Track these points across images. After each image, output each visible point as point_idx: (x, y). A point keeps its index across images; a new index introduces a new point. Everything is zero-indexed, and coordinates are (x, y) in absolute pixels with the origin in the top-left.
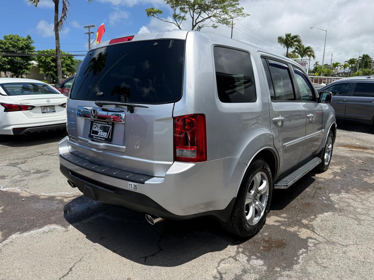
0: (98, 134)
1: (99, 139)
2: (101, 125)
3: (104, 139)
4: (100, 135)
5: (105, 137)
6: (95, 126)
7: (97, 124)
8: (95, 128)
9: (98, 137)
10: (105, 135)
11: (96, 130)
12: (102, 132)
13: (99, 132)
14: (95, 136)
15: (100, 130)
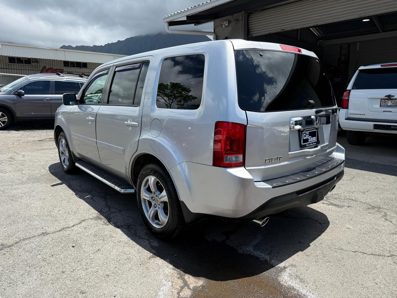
0: (309, 141)
1: (312, 145)
2: (309, 132)
3: (315, 144)
4: (310, 141)
5: (315, 141)
6: (305, 134)
7: (306, 132)
8: (305, 136)
9: (310, 144)
10: (314, 139)
11: (306, 138)
12: (311, 138)
13: (309, 139)
14: (308, 144)
15: (309, 137)
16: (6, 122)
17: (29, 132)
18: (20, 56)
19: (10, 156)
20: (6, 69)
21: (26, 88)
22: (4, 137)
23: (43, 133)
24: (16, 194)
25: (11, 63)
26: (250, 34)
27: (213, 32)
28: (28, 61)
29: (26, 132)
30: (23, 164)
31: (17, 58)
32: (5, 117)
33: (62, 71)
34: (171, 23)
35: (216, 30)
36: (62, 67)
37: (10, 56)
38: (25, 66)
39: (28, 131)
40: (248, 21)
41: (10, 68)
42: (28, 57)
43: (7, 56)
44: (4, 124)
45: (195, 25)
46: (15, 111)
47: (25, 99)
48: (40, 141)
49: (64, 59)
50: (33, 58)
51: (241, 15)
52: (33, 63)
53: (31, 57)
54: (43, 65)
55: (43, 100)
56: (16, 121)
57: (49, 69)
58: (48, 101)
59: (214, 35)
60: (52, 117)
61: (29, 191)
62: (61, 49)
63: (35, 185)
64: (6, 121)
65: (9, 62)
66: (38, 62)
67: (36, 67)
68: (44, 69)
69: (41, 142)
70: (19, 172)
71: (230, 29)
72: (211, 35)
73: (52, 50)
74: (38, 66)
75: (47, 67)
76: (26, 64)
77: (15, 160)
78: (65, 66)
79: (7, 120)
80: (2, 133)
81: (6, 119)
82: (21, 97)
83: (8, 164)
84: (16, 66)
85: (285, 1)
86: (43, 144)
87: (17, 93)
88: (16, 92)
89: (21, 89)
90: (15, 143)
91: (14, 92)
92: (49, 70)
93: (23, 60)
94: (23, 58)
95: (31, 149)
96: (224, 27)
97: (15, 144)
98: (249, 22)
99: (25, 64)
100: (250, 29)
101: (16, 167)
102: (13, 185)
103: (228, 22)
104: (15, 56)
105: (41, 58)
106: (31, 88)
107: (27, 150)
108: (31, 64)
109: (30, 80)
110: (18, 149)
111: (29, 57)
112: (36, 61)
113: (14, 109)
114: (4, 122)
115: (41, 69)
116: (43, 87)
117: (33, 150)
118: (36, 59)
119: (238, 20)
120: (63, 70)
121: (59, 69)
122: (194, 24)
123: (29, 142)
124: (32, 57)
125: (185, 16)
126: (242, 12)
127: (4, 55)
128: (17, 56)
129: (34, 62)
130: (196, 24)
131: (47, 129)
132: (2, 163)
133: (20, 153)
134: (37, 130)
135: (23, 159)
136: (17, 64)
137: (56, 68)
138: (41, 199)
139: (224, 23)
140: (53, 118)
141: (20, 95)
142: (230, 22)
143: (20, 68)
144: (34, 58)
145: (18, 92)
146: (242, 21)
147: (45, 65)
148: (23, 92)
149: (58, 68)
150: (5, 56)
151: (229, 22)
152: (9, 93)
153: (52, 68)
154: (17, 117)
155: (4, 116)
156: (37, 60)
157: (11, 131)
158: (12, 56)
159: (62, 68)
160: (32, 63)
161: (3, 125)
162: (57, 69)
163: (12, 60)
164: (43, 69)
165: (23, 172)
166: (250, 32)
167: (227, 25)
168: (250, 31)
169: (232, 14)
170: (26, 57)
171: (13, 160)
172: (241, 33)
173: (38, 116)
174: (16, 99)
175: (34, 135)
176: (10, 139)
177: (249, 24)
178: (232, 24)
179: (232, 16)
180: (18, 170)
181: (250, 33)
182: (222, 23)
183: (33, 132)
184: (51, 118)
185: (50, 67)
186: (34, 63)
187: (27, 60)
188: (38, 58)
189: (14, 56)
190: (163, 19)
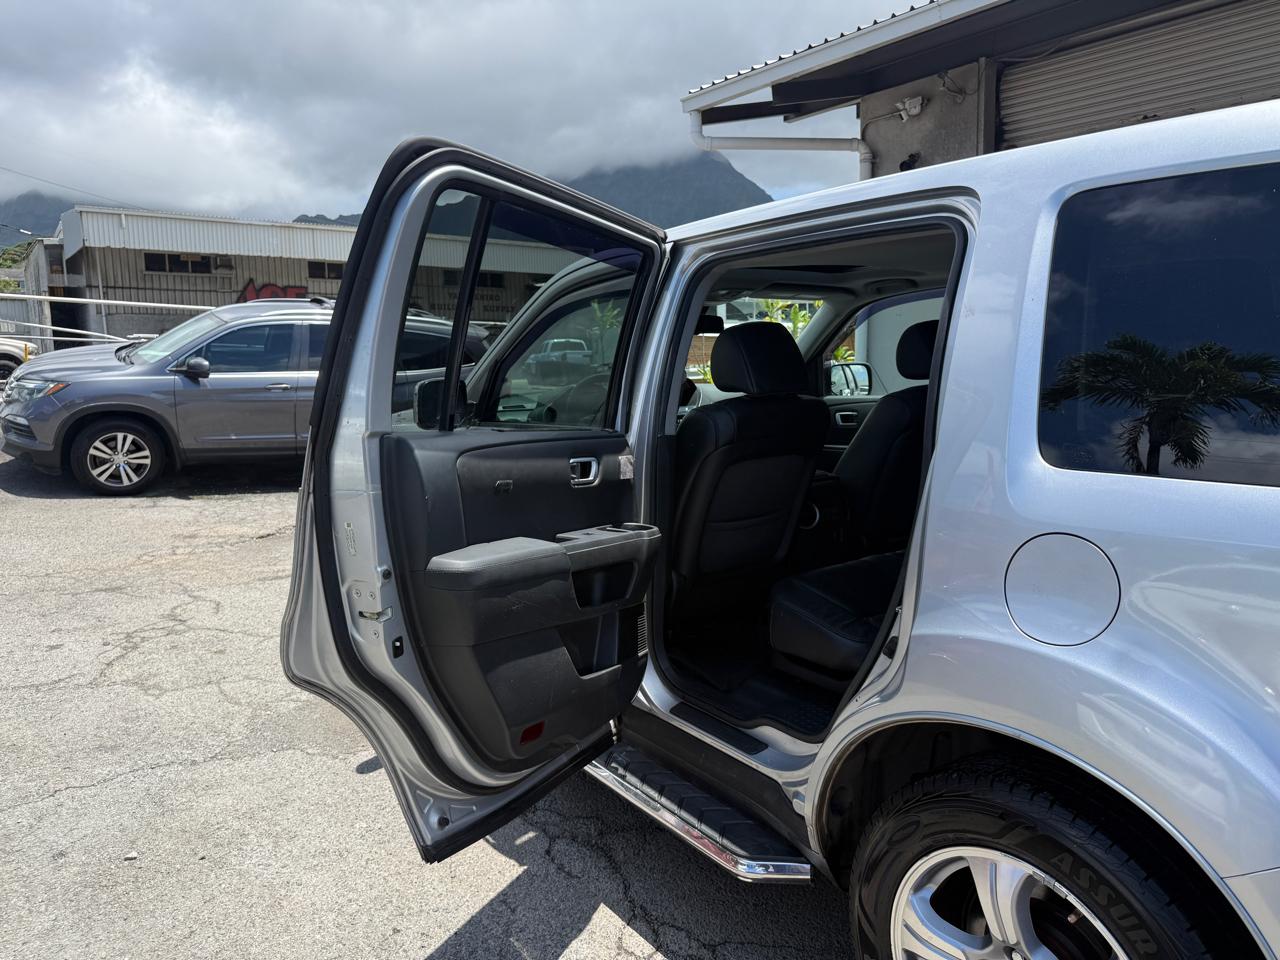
16: (145, 469)
17: (220, 502)
18: (180, 250)
19: (166, 608)
20: (138, 289)
21: (213, 349)
22: (141, 522)
23: (271, 504)
24: (213, 820)
25: (151, 273)
26: (1005, 141)
27: (859, 137)
28: (203, 264)
29: (212, 502)
30: (220, 647)
31: (169, 255)
32: (144, 449)
33: (303, 291)
34: (712, 115)
35: (871, 131)
36: (303, 278)
37: (152, 248)
38: (192, 280)
39: (216, 496)
40: (998, 92)
41: (149, 285)
42: (202, 251)
43: (141, 250)
44: (138, 476)
45: (786, 119)
46: (175, 428)
47: (209, 387)
48: (262, 537)
49: (310, 256)
50: (217, 255)
51: (974, 75)
52: (216, 268)
53: (212, 251)
54: (247, 276)
55: (270, 389)
56: (179, 466)
57: (265, 286)
58: (287, 393)
59: (863, 151)
60: (296, 449)
61: (265, 804)
62: (298, 225)
63: (285, 759)
64: (146, 465)
65: (147, 269)
66: (230, 267)
67: (226, 281)
68: (251, 286)
69: (268, 542)
70: (208, 689)
71: (928, 123)
72: (852, 150)
73: (274, 229)
74: (230, 279)
75: (259, 281)
76: (197, 275)
77: (190, 628)
78: (312, 275)
79: (148, 461)
80: (133, 507)
81: (146, 457)
82: (198, 383)
83: (166, 650)
84: (167, 279)
85: (1183, 4)
86: (277, 550)
87: (184, 368)
88: (183, 364)
89: (198, 353)
90: (178, 547)
91: (177, 366)
92: (263, 291)
93: (187, 262)
94: (187, 254)
95: (240, 576)
96: (905, 118)
97: (178, 551)
98: (1003, 96)
99: (194, 274)
100: (1005, 120)
101: (196, 663)
102: (194, 763)
103: (923, 100)
104: (166, 249)
105: (242, 254)
106: (232, 349)
107: (225, 579)
108: (209, 272)
109: (227, 322)
110: (193, 572)
111: (207, 252)
112: (226, 262)
113: (173, 423)
114: (138, 469)
115: (240, 288)
116: (266, 346)
117: (245, 579)
118: (226, 256)
119: (961, 91)
120: (306, 288)
121: (295, 287)
122: (781, 117)
123: (226, 543)
124: (216, 252)
125: (766, 86)
126: (977, 61)
127: (132, 247)
128: (170, 249)
129: (220, 266)
130: (791, 115)
131: (280, 492)
132: (143, 639)
133: (202, 593)
134: (249, 495)
135: (215, 621)
136: (169, 274)
137: (285, 283)
138: (324, 853)
139: (907, 106)
140: (299, 453)
141: (194, 375)
142: (929, 100)
143: (178, 287)
144: (221, 253)
145: (188, 365)
146: (979, 96)
147: (253, 276)
148: (206, 363)
149: (292, 283)
150: (135, 250)
151: (926, 101)
152: (160, 368)
153: (273, 285)
154: (184, 451)
155: (139, 448)
156: (230, 260)
157: (161, 499)
158: (156, 248)
159: (304, 284)
160: (214, 271)
161: (135, 479)
162: (289, 287)
163: (156, 261)
164: (245, 289)
165: (226, 687)
166: (1005, 132)
167: (915, 111)
168: (1006, 128)
169: (939, 70)
170: (198, 251)
171: (182, 627)
172: (974, 137)
173: (252, 446)
174: (182, 388)
175: (239, 515)
176: (160, 532)
177: (1003, 104)
178: (935, 107)
179: (942, 78)
180: (206, 679)
181: (1007, 136)
182: (899, 105)
183: (234, 503)
184: (293, 453)
185: (266, 281)
186: (219, 271)
187: (199, 260)
188: (233, 253)
189: (161, 249)
190: (683, 101)
